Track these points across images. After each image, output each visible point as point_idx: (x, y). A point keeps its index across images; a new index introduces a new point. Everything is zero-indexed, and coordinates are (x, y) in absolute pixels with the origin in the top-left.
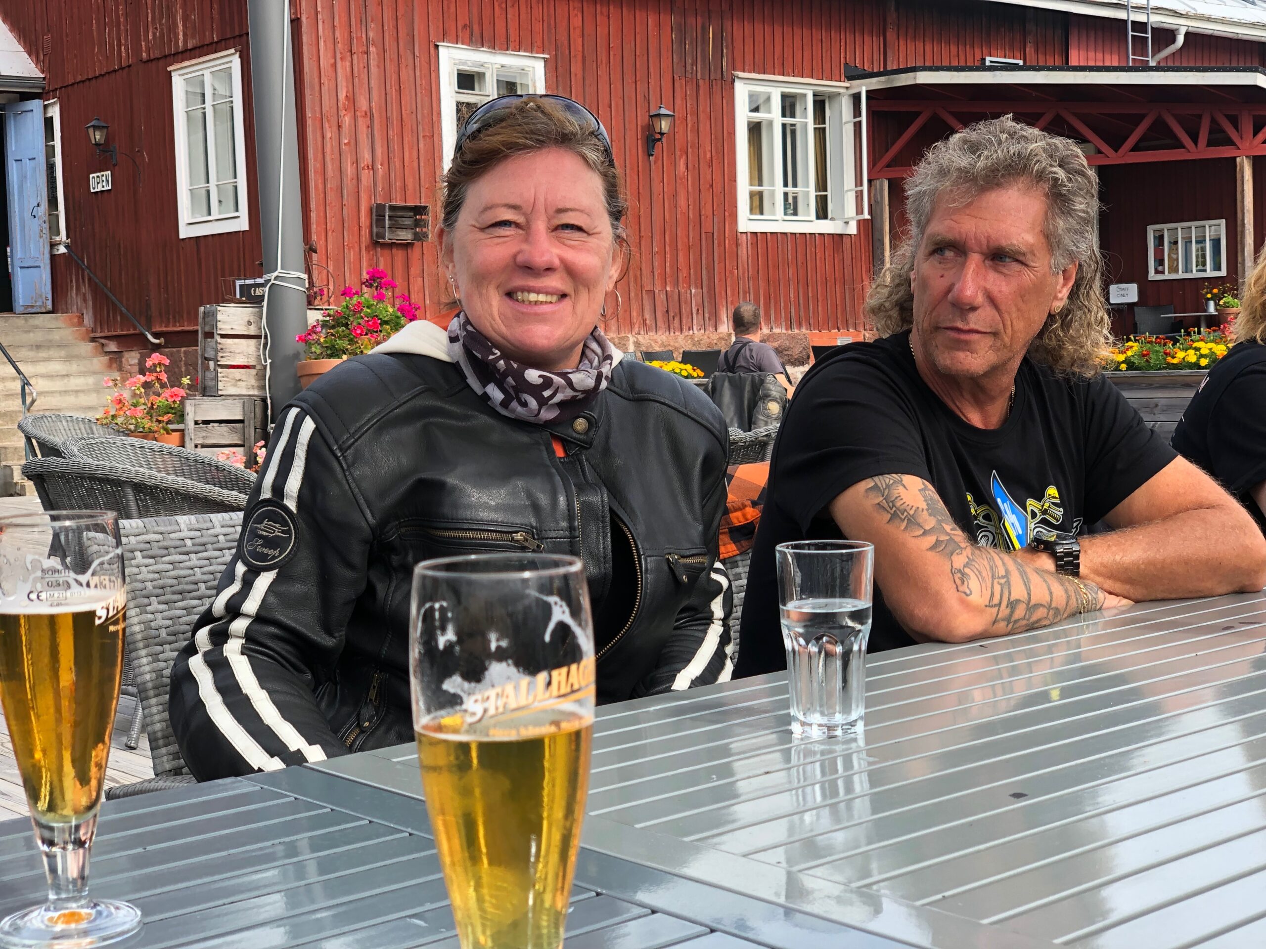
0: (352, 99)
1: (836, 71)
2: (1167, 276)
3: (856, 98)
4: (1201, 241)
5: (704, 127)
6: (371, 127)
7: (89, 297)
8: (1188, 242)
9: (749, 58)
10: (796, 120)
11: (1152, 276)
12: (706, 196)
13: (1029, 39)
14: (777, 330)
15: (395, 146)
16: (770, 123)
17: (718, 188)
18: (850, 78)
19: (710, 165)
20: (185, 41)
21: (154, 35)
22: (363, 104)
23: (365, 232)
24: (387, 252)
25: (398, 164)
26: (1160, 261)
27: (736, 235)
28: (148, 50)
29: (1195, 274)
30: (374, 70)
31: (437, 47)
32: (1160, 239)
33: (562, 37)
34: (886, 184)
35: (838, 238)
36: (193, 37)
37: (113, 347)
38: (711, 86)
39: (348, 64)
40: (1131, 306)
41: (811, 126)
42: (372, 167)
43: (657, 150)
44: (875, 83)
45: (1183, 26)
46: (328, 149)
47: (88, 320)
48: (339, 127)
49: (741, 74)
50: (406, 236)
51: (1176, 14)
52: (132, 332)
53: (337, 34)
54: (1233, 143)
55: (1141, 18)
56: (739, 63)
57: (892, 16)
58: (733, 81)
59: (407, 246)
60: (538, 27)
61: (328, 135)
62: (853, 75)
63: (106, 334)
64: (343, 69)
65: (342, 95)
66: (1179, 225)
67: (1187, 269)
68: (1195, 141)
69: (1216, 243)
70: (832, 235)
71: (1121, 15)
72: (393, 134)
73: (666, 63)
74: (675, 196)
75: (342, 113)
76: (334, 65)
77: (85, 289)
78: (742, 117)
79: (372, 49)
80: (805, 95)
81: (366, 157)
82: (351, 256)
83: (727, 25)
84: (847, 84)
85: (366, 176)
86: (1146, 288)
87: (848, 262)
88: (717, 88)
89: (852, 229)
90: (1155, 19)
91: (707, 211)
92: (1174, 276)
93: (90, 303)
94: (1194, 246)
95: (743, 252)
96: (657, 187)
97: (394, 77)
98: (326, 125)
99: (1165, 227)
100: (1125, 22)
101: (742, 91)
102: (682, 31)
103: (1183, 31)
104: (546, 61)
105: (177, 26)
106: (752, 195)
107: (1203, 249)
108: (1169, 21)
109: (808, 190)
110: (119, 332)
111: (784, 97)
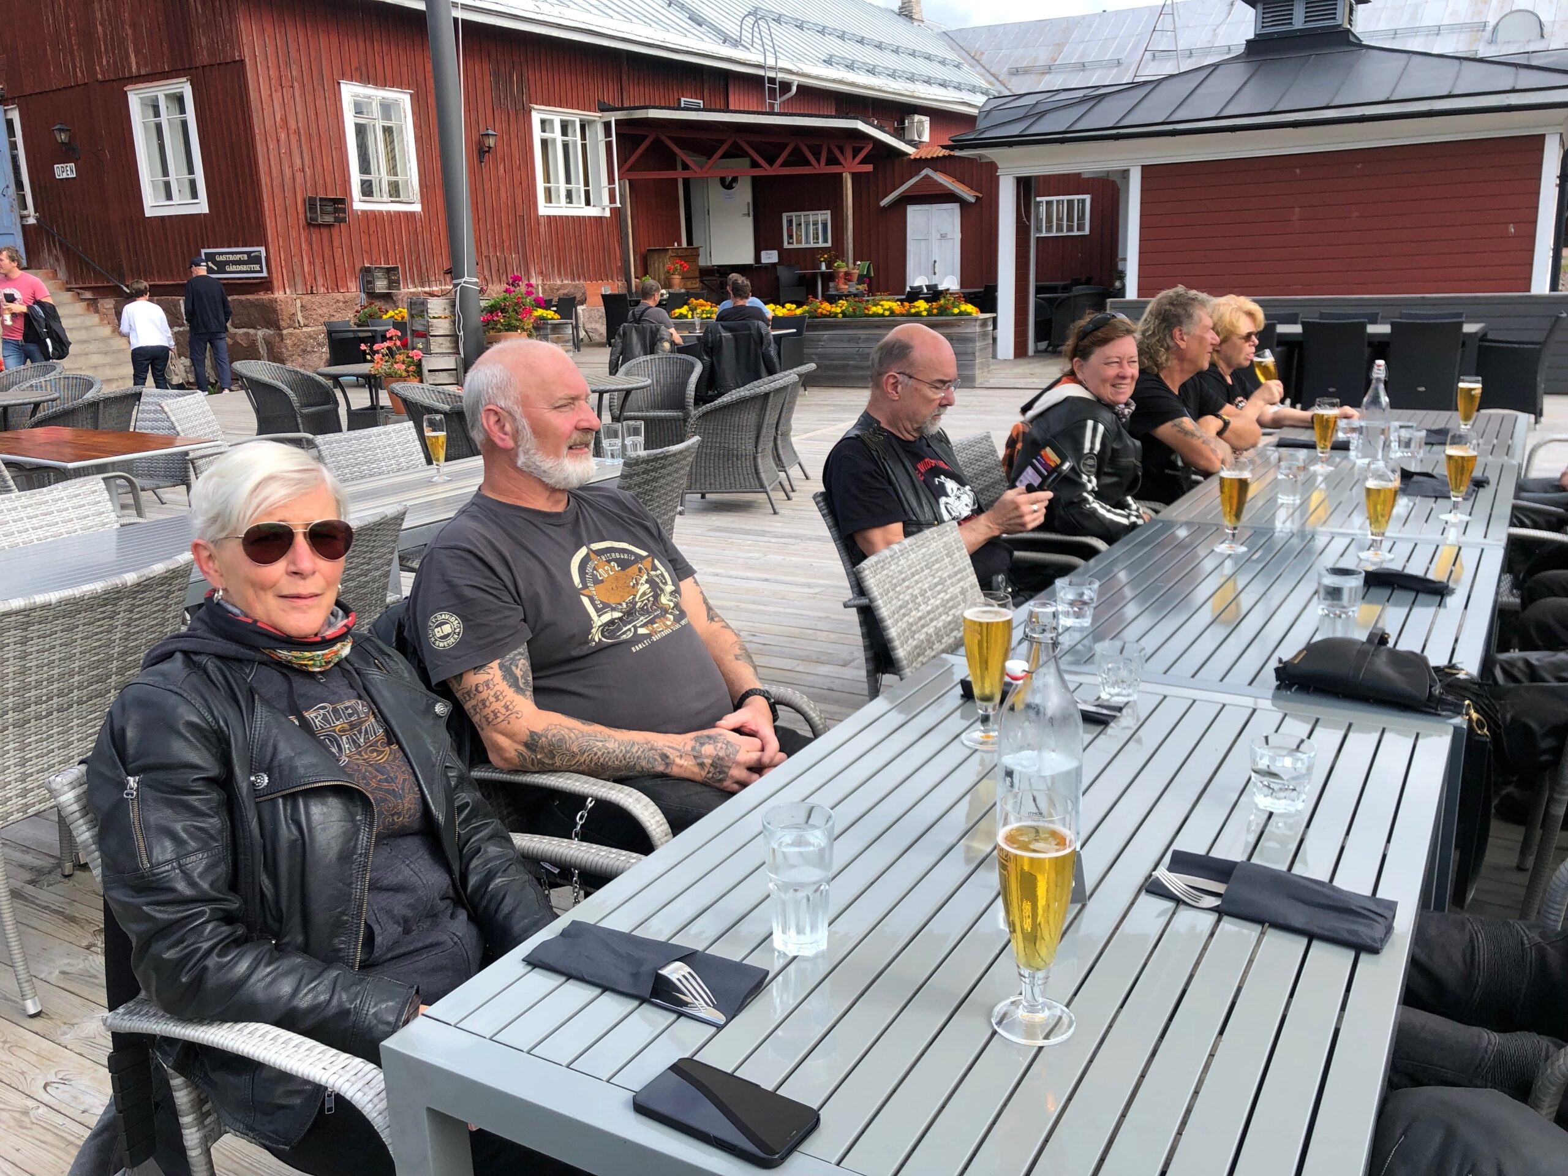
0: (285, 120)
1: (592, 104)
2: (795, 246)
3: (607, 126)
4: (815, 224)
5: (514, 142)
6: (300, 140)
7: (61, 258)
8: (807, 225)
9: (539, 95)
10: (569, 138)
11: (786, 245)
12: (518, 191)
13: (706, 86)
14: (566, 282)
15: (317, 155)
16: (554, 140)
17: (524, 185)
18: (602, 110)
19: (519, 169)
20: (138, 68)
21: (108, 62)
22: (292, 124)
23: (302, 217)
24: (317, 230)
25: (319, 167)
26: (790, 236)
27: (537, 217)
28: (103, 73)
29: (812, 245)
30: (298, 99)
31: (339, 83)
32: (790, 222)
33: (421, 78)
34: (627, 182)
35: (599, 220)
36: (146, 65)
37: (88, 295)
38: (517, 115)
39: (280, 94)
40: (774, 265)
41: (579, 143)
42: (303, 170)
43: (486, 159)
44: (621, 115)
45: (796, 80)
46: (272, 158)
47: (62, 274)
48: (278, 141)
49: (536, 106)
50: (329, 219)
51: (791, 72)
52: (106, 284)
53: (271, 73)
54: (840, 164)
55: (772, 74)
56: (533, 100)
57: (625, 70)
58: (530, 111)
59: (329, 226)
60: (404, 70)
61: (271, 147)
62: (604, 108)
63: (81, 285)
64: (277, 97)
65: (278, 118)
66: (802, 213)
67: (807, 242)
68: (818, 161)
69: (825, 225)
70: (595, 218)
71: (761, 72)
72: (315, 145)
73: (488, 97)
74: (499, 189)
75: (279, 130)
76: (271, 95)
77: (57, 251)
78: (537, 134)
79: (296, 84)
80: (574, 122)
81: (298, 164)
82: (293, 233)
83: (525, 70)
84: (599, 114)
85: (299, 176)
86: (782, 253)
87: (606, 235)
88: (521, 116)
89: (607, 214)
90: (781, 76)
91: (519, 200)
92: (799, 246)
93: (63, 262)
94: (811, 227)
95: (542, 229)
96: (487, 185)
97: (312, 105)
98: (269, 139)
99: (793, 214)
100: (763, 77)
101: (536, 118)
102: (497, 75)
103: (796, 84)
104: (411, 95)
105: (128, 57)
106: (546, 188)
107: (817, 229)
108: (787, 77)
109: (579, 186)
110: (93, 285)
111: (562, 121)
